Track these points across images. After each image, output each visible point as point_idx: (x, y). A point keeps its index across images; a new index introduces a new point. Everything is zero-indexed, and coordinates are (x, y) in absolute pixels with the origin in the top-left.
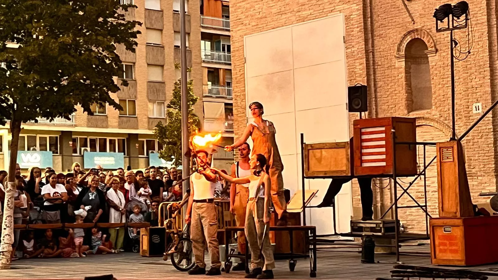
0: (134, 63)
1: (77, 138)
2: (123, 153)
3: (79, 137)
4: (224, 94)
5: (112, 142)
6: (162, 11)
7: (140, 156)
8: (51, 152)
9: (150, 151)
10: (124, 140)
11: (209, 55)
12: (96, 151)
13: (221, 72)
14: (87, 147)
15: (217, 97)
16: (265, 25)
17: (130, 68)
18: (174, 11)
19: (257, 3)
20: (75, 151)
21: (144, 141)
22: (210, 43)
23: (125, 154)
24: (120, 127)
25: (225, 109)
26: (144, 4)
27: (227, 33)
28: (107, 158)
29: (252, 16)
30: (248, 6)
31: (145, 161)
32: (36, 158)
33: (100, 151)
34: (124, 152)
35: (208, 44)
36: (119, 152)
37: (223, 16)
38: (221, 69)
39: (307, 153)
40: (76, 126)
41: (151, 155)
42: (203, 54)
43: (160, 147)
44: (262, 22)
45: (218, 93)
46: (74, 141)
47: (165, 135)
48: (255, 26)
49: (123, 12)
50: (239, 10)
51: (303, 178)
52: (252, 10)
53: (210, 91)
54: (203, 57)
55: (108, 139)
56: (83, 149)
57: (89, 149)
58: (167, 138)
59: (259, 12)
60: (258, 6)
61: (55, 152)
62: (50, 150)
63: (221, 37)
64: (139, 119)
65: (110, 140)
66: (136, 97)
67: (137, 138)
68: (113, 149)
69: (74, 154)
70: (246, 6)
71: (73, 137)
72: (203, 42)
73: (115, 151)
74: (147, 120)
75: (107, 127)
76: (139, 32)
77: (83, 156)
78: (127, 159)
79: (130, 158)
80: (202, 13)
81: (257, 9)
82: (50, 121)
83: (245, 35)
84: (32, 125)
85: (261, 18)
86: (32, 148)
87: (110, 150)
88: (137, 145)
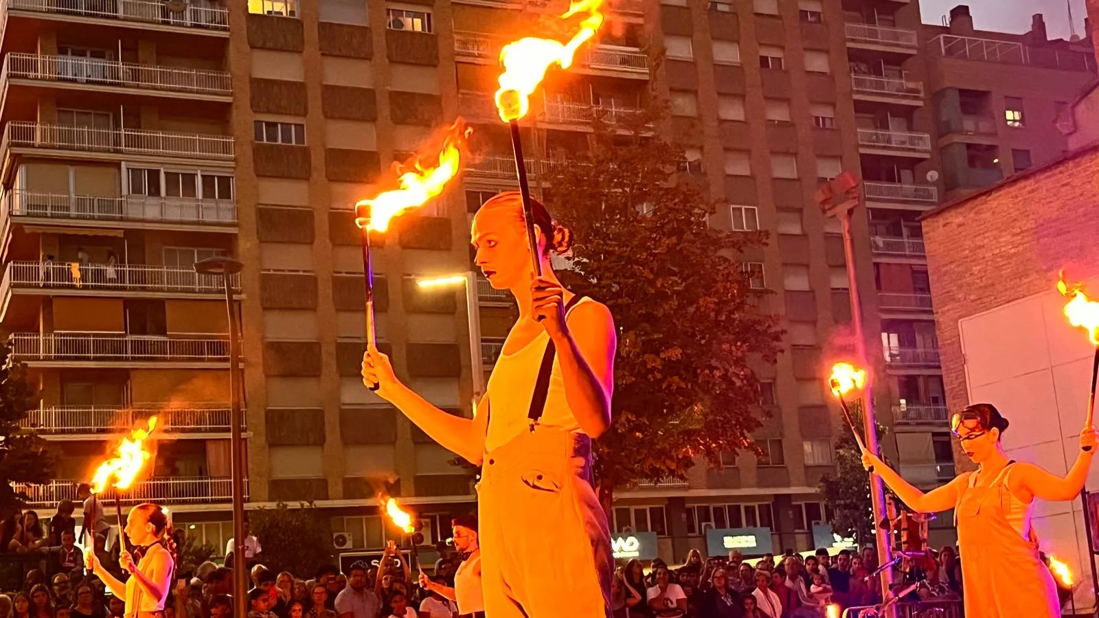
0: (774, 379)
1: (694, 507)
2: (769, 528)
3: (696, 505)
4: (929, 418)
5: (750, 511)
6: (812, 291)
7: (796, 531)
8: (655, 533)
9: (813, 522)
10: (768, 506)
11: (897, 355)
12: (724, 527)
13: (921, 382)
14: (709, 521)
15: (918, 424)
16: (993, 298)
17: (769, 387)
18: (833, 289)
19: (975, 263)
20: (691, 529)
21: (800, 506)
22: (896, 335)
23: (771, 530)
24: (760, 485)
25: (934, 442)
26: (783, 285)
27: (925, 317)
28: (744, 538)
29: (969, 285)
30: (961, 269)
31: (807, 538)
32: (632, 544)
33: (731, 527)
34: (770, 525)
35: (894, 338)
36: (761, 526)
37: (915, 289)
38: (919, 376)
39: (1093, 510)
40: (689, 488)
41: (815, 528)
42: (887, 354)
43: (830, 516)
44: (987, 294)
45: (919, 416)
46: (689, 512)
47: (838, 493)
48: (975, 300)
49: (756, 302)
50: (946, 278)
51: (1092, 554)
52: (967, 275)
53: (905, 415)
54: (888, 359)
55: (742, 505)
56: (703, 524)
57: (713, 524)
58: (840, 499)
59: (981, 278)
60: (978, 268)
61: (661, 533)
62: (653, 530)
63: (915, 324)
64: (790, 469)
65: (746, 508)
66: (781, 434)
67: (791, 501)
68: (751, 522)
69: (690, 534)
70: (956, 270)
71: (688, 505)
72: (884, 335)
73: (755, 525)
74: (803, 470)
75: (738, 487)
76: (783, 332)
77: (705, 537)
78: (776, 537)
79: (780, 535)
80: (879, 287)
81: (976, 273)
82: (656, 483)
83: (961, 317)
84: (629, 490)
85: (986, 287)
86: (624, 529)
87: (748, 524)
88: (790, 512)
